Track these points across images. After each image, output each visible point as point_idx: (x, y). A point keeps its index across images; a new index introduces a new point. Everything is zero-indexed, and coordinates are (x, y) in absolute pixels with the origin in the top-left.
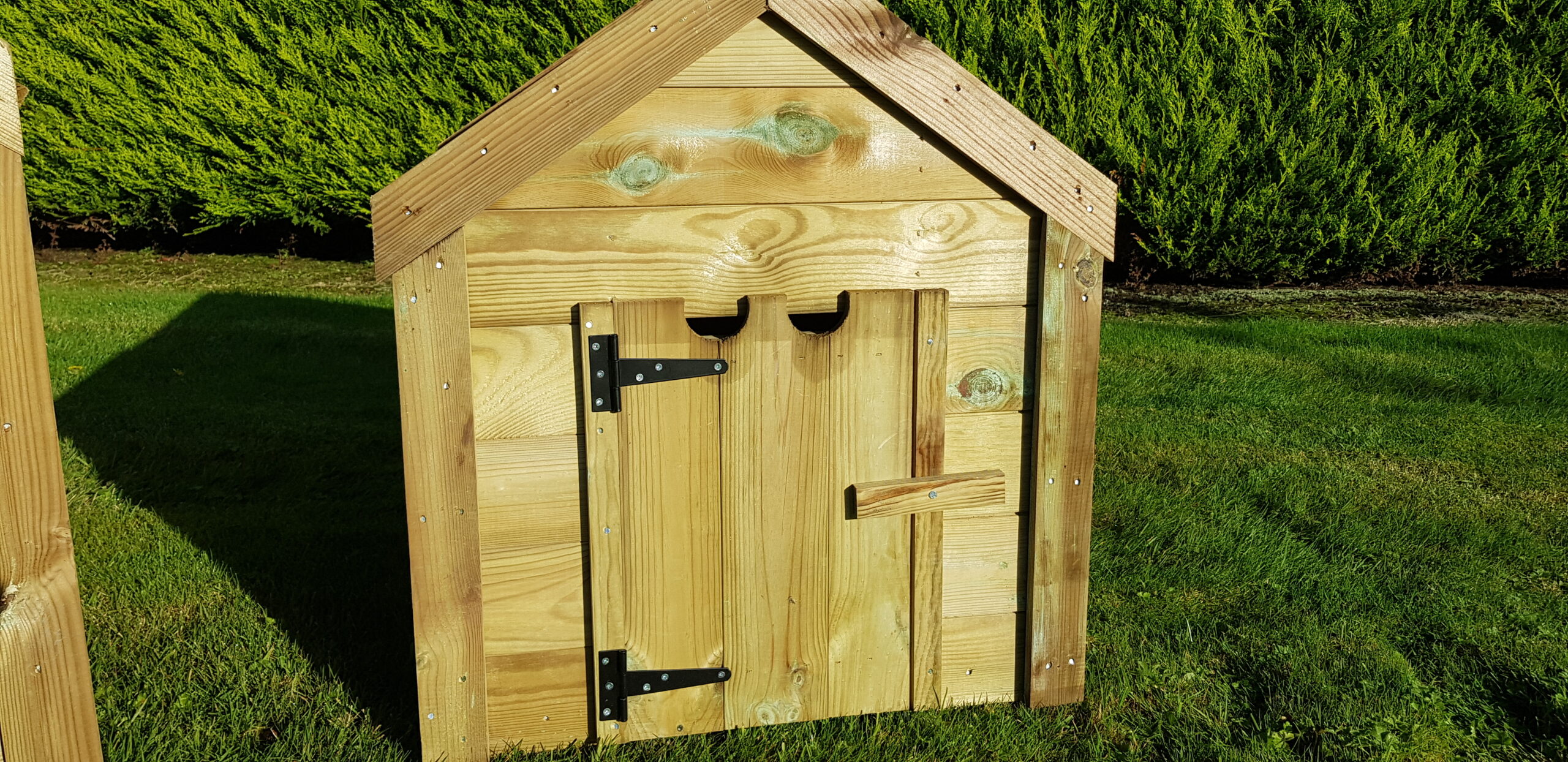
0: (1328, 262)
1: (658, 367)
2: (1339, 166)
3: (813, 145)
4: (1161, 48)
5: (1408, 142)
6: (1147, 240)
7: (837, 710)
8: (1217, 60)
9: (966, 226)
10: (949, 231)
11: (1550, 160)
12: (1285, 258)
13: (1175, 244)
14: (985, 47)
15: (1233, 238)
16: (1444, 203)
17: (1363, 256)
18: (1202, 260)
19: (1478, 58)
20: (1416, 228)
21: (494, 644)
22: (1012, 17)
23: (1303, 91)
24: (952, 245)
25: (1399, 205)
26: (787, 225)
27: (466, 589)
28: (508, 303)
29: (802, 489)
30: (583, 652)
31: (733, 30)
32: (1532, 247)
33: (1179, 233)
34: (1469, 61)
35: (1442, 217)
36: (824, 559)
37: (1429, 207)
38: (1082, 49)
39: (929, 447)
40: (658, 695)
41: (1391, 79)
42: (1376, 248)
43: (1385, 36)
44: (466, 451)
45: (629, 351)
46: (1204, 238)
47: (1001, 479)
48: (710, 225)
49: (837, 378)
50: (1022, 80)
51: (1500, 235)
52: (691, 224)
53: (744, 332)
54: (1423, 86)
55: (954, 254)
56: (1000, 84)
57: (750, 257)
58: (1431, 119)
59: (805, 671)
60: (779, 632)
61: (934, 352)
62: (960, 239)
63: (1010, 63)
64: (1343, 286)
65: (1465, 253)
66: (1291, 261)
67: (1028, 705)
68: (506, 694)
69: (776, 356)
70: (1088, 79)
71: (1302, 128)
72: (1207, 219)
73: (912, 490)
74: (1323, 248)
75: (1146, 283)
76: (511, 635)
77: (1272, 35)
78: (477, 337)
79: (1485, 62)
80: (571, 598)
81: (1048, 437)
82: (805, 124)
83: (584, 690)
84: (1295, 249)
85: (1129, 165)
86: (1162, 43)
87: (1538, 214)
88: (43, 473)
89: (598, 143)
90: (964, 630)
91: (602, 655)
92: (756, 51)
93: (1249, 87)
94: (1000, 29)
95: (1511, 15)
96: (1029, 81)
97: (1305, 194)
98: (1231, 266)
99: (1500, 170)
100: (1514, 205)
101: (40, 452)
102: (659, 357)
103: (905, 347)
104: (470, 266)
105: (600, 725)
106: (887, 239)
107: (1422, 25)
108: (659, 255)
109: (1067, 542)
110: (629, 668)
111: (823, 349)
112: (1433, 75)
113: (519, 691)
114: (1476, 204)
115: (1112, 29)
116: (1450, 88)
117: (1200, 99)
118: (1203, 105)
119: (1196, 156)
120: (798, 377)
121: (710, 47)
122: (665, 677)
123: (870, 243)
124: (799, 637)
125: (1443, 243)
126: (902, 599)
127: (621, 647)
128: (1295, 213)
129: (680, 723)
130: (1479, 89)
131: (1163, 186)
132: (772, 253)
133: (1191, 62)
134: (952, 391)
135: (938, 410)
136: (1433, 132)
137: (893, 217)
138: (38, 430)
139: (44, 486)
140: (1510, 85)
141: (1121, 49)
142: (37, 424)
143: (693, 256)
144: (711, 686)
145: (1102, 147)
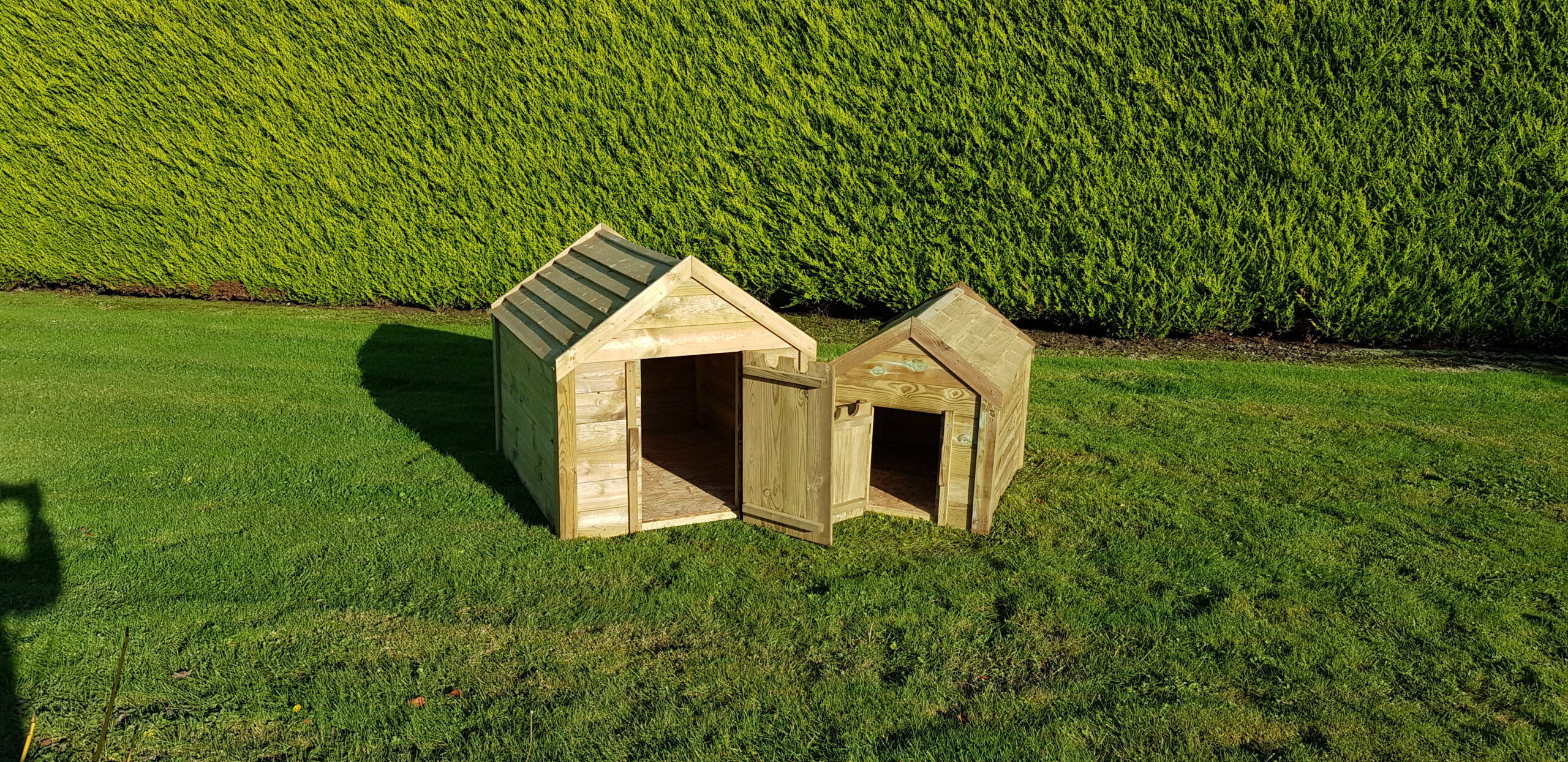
2: (1418, 289)
4: (1328, 229)
5: (1454, 278)
6: (1317, 323)
12: (1389, 334)
15: (1362, 323)
16: (1472, 308)
18: (1345, 334)
19: (1490, 236)
20: (1458, 320)
23: (1401, 252)
25: (1449, 309)
33: (1335, 320)
37: (1465, 310)
38: (1288, 229)
41: (1445, 246)
42: (1437, 330)
46: (1347, 323)
51: (1501, 324)
54: (1462, 250)
58: (1466, 266)
64: (1422, 349)
66: (1392, 336)
72: (1349, 313)
74: (1409, 329)
75: (1315, 345)
77: (1385, 223)
79: (1494, 238)
85: (1310, 286)
86: (1329, 226)
87: (1521, 314)
93: (1373, 249)
95: (1508, 215)
97: (1401, 303)
98: (1360, 337)
99: (1502, 293)
100: (1509, 310)
112: (1467, 244)
114: (1489, 309)
115: (1303, 220)
116: (1476, 250)
117: (1348, 254)
118: (1349, 257)
119: (1345, 283)
125: (1472, 328)
128: (1395, 311)
130: (1491, 251)
131: (1327, 296)
133: (1344, 236)
136: (1467, 272)
145: (1297, 277)
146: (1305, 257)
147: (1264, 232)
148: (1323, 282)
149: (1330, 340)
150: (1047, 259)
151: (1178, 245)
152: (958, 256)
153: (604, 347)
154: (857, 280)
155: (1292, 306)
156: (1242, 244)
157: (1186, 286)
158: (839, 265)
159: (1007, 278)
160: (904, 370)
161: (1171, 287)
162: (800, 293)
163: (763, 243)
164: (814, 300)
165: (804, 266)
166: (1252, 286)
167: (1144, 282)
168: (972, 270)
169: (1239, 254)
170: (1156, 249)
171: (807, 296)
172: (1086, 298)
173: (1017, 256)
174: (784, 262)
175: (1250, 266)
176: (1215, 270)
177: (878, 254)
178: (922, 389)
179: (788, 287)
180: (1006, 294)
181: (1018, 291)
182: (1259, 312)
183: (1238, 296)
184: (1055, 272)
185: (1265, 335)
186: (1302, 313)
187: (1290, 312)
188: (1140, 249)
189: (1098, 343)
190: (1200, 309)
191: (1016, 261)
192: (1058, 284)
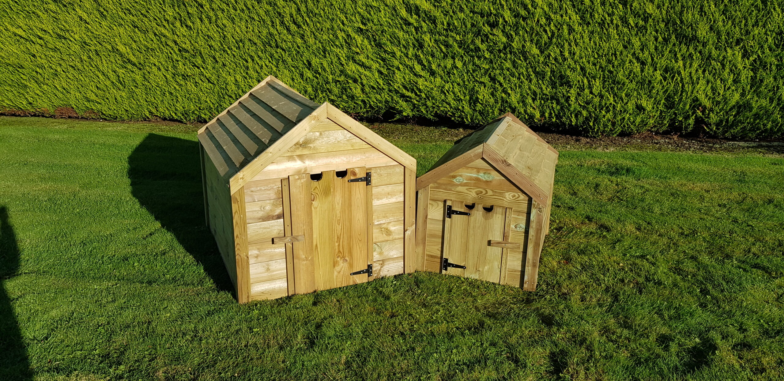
6: (707, 127)
8: (734, 74)
13: (716, 128)
15: (735, 127)
18: (724, 133)
33: (718, 125)
46: (726, 127)
66: (752, 134)
72: (727, 121)
74: (762, 130)
77: (751, 67)
85: (705, 105)
93: (743, 83)
97: (759, 115)
98: (733, 135)
118: (729, 88)
131: (715, 111)
133: (726, 75)
145: (697, 100)
146: (703, 88)
147: (679, 73)
148: (713, 103)
149: (714, 137)
150: (548, 91)
151: (627, 81)
152: (494, 89)
153: (266, 169)
154: (434, 104)
155: (693, 117)
156: (665, 81)
157: (631, 106)
158: (423, 95)
159: (523, 102)
160: (477, 179)
161: (622, 107)
162: (401, 112)
163: (378, 82)
164: (408, 116)
165: (403, 96)
166: (670, 104)
167: (606, 104)
168: (502, 97)
169: (663, 87)
170: (614, 84)
171: (404, 114)
172: (571, 114)
173: (530, 89)
174: (391, 94)
175: (669, 94)
176: (648, 96)
177: (446, 88)
178: (490, 193)
179: (394, 108)
180: (523, 112)
181: (530, 110)
182: (673, 121)
183: (661, 111)
184: (552, 98)
185: (676, 134)
186: (699, 121)
187: (691, 121)
188: (604, 84)
189: (577, 140)
190: (638, 120)
191: (529, 92)
192: (554, 106)
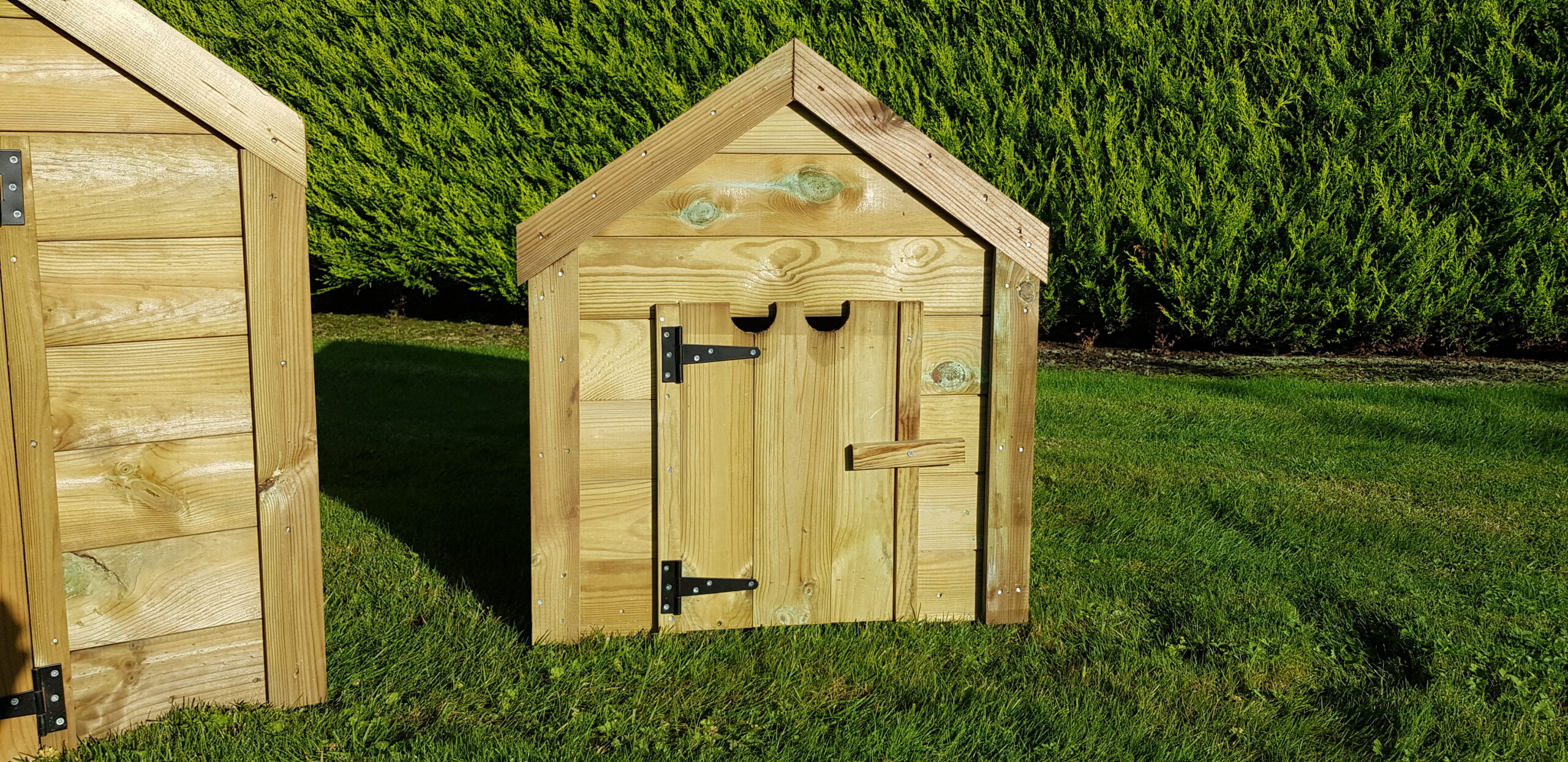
0: (1339, 331)
1: (710, 351)
2: (1347, 244)
3: (825, 194)
4: (1180, 137)
5: (1410, 224)
6: (1170, 309)
7: (838, 616)
8: (1233, 147)
9: (937, 256)
10: (924, 259)
11: (1545, 240)
12: (1299, 328)
13: (1197, 313)
14: (1021, 134)
15: (1249, 308)
16: (1445, 278)
17: (1372, 327)
18: (1221, 330)
19: (1475, 147)
20: (1421, 302)
21: (587, 552)
22: (1045, 108)
23: (1313, 176)
24: (926, 269)
25: (1404, 280)
26: (805, 251)
27: (569, 507)
28: (606, 303)
29: (813, 446)
30: (650, 562)
31: (769, 114)
32: (1532, 321)
33: (1200, 304)
34: (1467, 150)
35: (1445, 291)
36: (829, 500)
37: (1433, 283)
38: (1109, 137)
39: (908, 418)
40: (705, 596)
41: (1394, 166)
42: (1383, 319)
43: (1386, 126)
44: (573, 407)
45: (690, 338)
46: (1223, 308)
47: (962, 444)
48: (750, 251)
49: (840, 364)
50: (1054, 164)
51: (1500, 308)
52: (736, 249)
53: (773, 327)
54: (1425, 172)
55: (928, 275)
56: (1034, 167)
57: (778, 273)
58: (1432, 202)
59: (813, 585)
60: (794, 554)
61: (913, 346)
62: (933, 265)
63: (1044, 149)
64: (1356, 355)
65: (1469, 325)
66: (1305, 330)
67: (984, 622)
68: (594, 591)
69: (795, 346)
70: (1114, 164)
71: (1312, 210)
72: (1225, 291)
73: (894, 449)
74: (1334, 319)
75: (1171, 349)
76: (599, 546)
77: (1283, 126)
78: (585, 326)
79: (1482, 151)
80: (643, 521)
81: (998, 414)
82: (819, 180)
83: (650, 591)
84: (1308, 319)
85: (1151, 241)
86: (1181, 132)
87: (1535, 290)
88: (303, 396)
89: (672, 191)
90: (936, 562)
91: (664, 563)
92: (785, 128)
93: (1261, 172)
94: (1035, 119)
95: (1506, 108)
96: (1060, 165)
97: (1317, 269)
98: (1249, 334)
99: (1499, 249)
100: (1513, 281)
101: (302, 382)
102: (712, 344)
103: (891, 343)
104: (581, 275)
105: (661, 617)
106: (878, 264)
107: (1423, 117)
108: (713, 271)
109: (1014, 495)
110: (684, 575)
111: (830, 342)
112: (1433, 163)
113: (603, 589)
114: (1476, 280)
115: (1135, 120)
117: (1217, 182)
118: (1220, 187)
119: (1214, 234)
120: (812, 362)
121: (753, 125)
122: (709, 583)
123: (865, 266)
124: (810, 559)
125: (1446, 315)
126: (888, 533)
127: (678, 559)
128: (1306, 286)
129: (720, 619)
130: (1477, 174)
131: (1183, 260)
132: (794, 271)
133: (1208, 149)
134: (926, 377)
135: (915, 391)
136: (1436, 214)
137: (883, 247)
138: (302, 367)
139: (303, 404)
140: (1505, 171)
141: (1144, 136)
142: (302, 362)
143: (737, 273)
144: (743, 592)
145: (1127, 224)
147: (1068, 144)
148: (1174, 232)
149: (1199, 343)
155: (1124, 279)
185: (1087, 334)
186: (1142, 292)
187: (1120, 289)
